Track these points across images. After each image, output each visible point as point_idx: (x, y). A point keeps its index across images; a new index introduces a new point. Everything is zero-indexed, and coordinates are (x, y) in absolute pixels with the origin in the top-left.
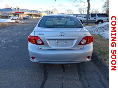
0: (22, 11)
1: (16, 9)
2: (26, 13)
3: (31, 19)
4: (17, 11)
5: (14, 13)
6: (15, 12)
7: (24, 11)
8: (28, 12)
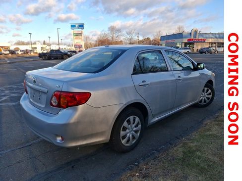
0: (203, 36)
1: (191, 33)
2: (211, 40)
3: (216, 52)
4: (192, 37)
5: (186, 41)
6: (188, 40)
7: (207, 36)
8: (216, 38)
